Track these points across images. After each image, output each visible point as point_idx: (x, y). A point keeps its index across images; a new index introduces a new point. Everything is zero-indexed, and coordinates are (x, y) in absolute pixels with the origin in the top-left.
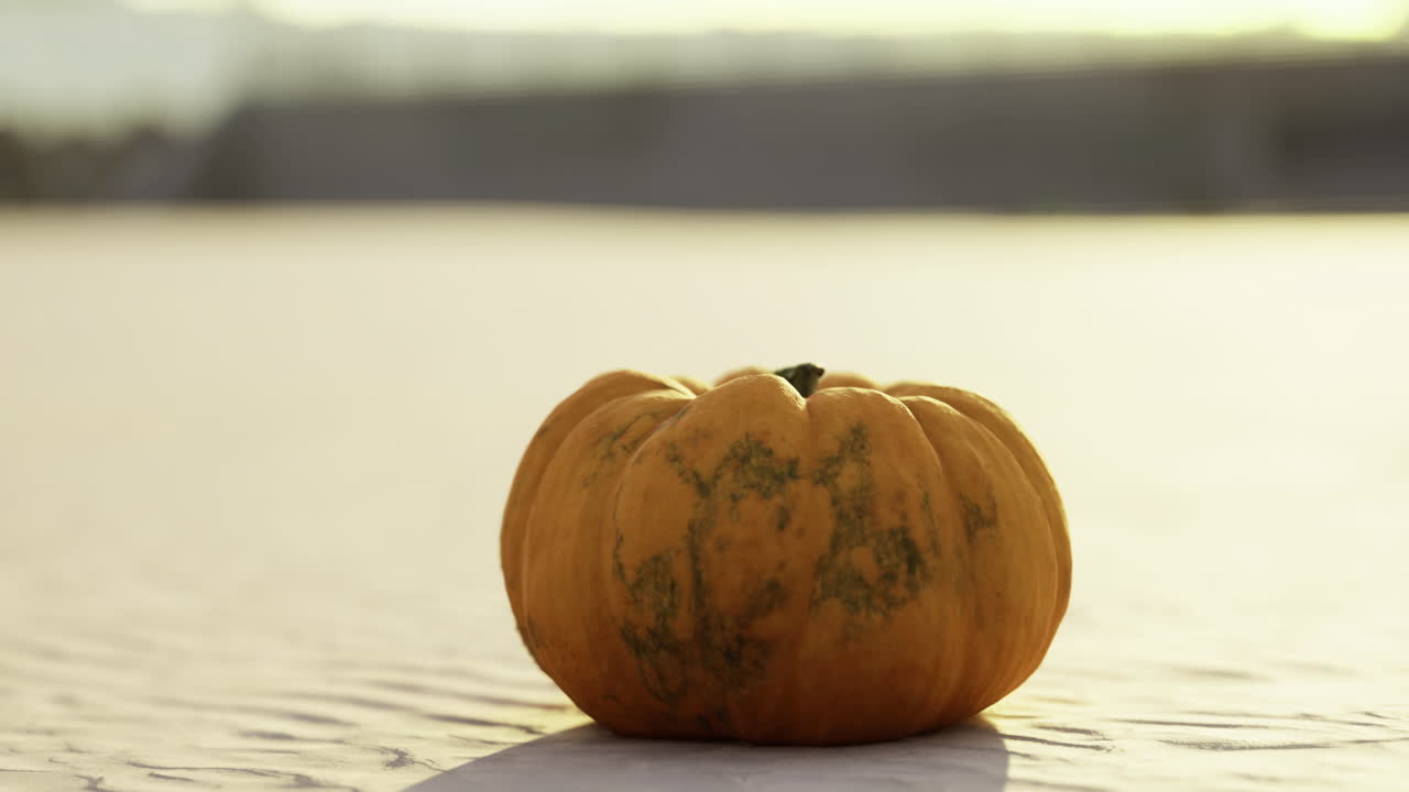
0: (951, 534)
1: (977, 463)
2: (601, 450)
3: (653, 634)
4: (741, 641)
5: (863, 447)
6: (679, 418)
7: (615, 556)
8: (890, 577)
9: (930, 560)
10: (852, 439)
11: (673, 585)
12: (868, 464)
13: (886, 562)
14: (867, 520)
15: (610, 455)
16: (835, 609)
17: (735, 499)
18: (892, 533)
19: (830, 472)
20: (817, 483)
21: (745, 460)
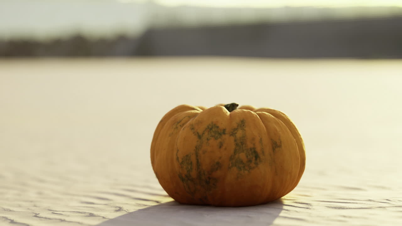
0: (268, 149)
1: (276, 130)
2: (174, 126)
3: (186, 176)
4: (209, 178)
5: (244, 126)
6: (195, 118)
7: (177, 155)
8: (250, 161)
9: (261, 156)
10: (241, 123)
11: (191, 163)
12: (245, 130)
13: (249, 157)
14: (244, 145)
15: (177, 128)
16: (235, 170)
17: (208, 139)
18: (251, 149)
19: (234, 133)
20: (231, 135)
21: (211, 129)
